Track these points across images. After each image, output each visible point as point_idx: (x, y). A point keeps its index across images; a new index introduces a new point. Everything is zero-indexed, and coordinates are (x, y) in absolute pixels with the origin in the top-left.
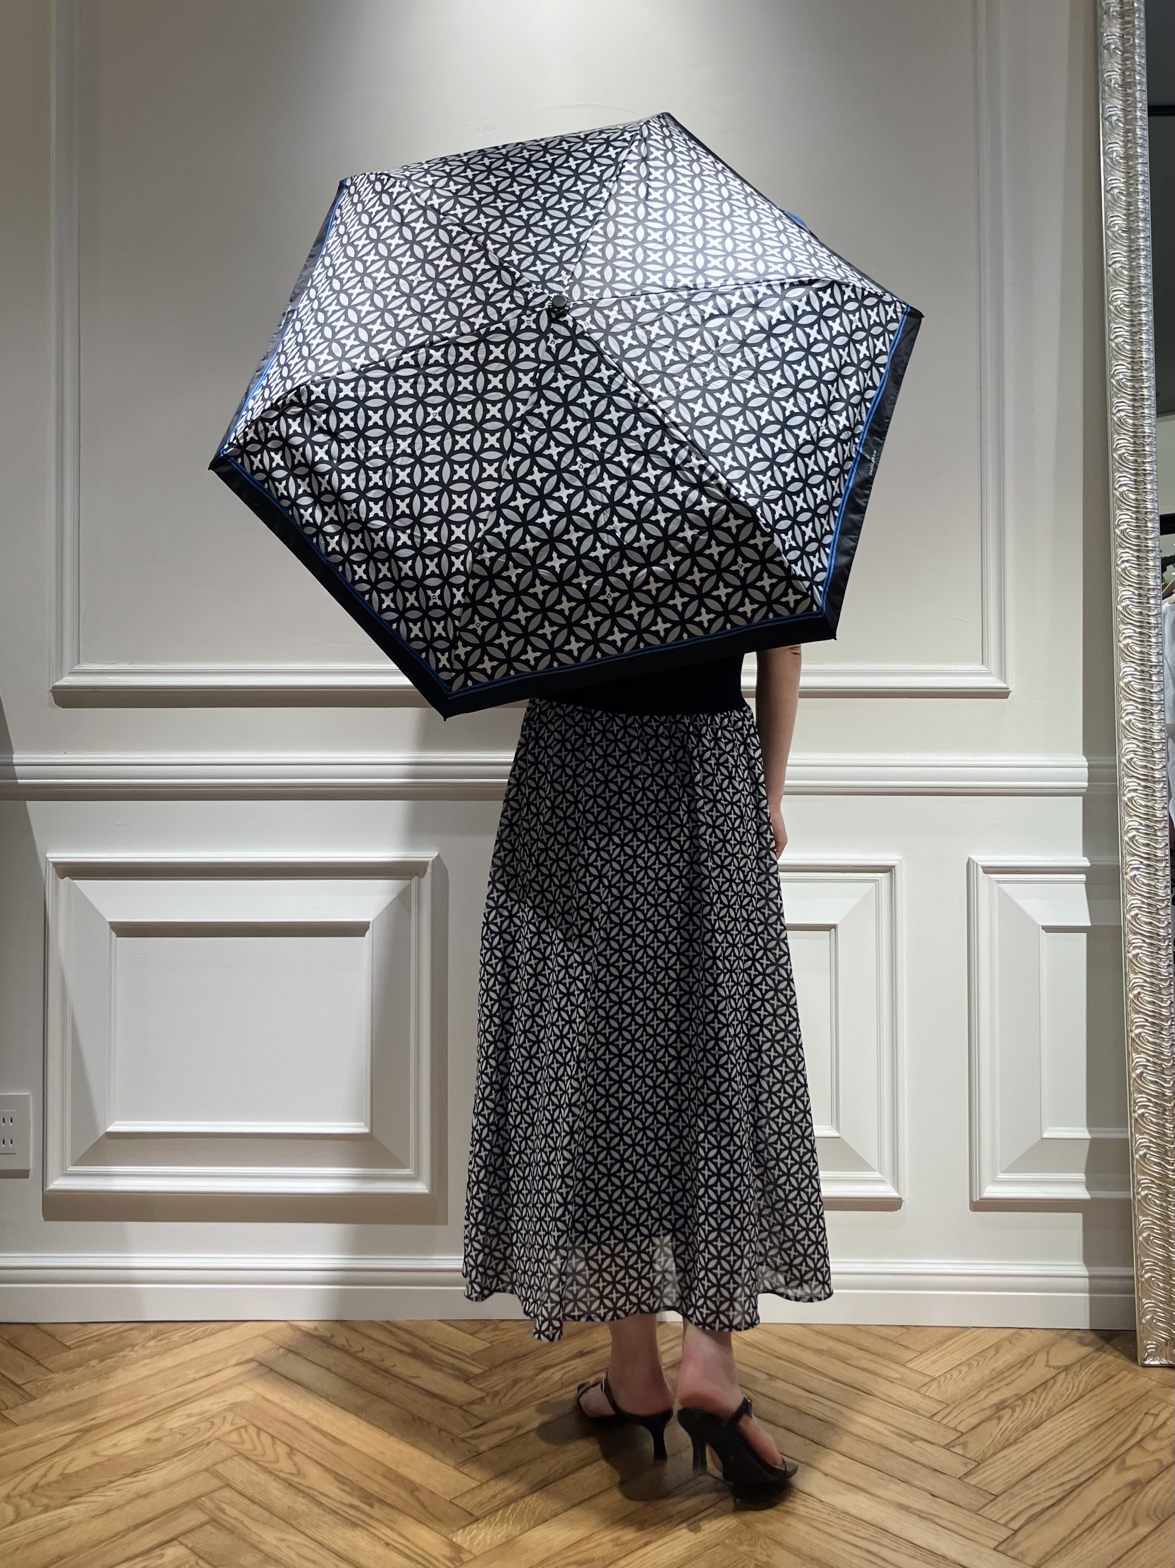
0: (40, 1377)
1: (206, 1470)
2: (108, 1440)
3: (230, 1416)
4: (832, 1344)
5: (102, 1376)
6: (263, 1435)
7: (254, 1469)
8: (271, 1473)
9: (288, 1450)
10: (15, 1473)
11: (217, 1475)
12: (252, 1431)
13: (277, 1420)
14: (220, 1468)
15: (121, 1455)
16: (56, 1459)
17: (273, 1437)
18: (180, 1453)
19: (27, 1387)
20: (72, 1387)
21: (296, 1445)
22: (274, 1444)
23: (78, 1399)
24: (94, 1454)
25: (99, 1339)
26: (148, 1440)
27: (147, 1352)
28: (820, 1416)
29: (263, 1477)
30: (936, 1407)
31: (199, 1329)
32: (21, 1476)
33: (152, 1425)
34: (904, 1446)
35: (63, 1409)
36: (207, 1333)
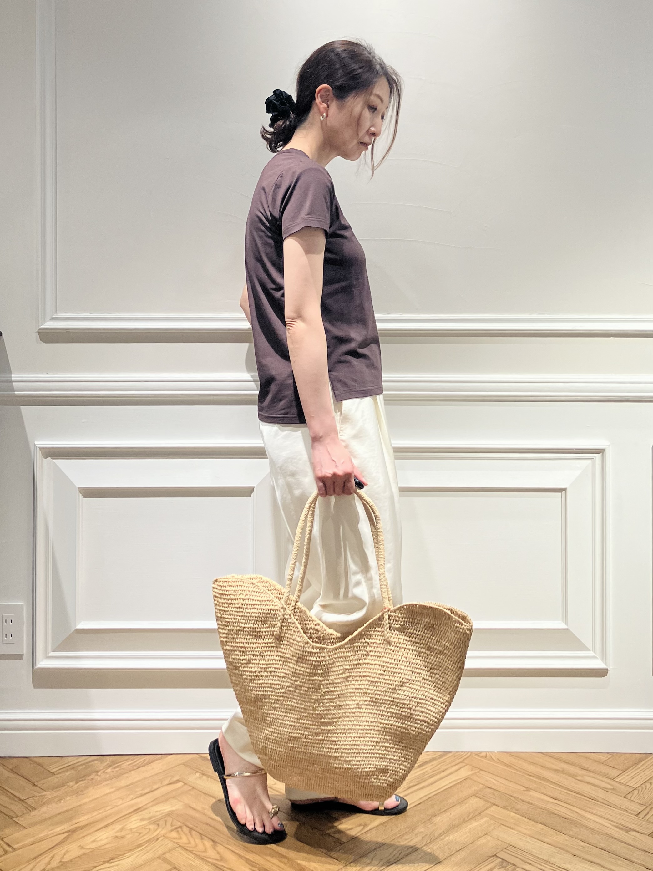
0: (36, 794)
1: (159, 858)
2: (88, 837)
3: (169, 819)
4: (565, 766)
5: (78, 792)
6: (194, 833)
7: (191, 857)
8: (202, 859)
9: (213, 844)
10: (29, 861)
11: (165, 860)
12: (185, 829)
13: (201, 822)
14: (167, 856)
15: (99, 848)
16: (55, 851)
17: (200, 834)
18: (139, 846)
19: (29, 801)
20: (60, 800)
21: (216, 839)
22: (202, 839)
23: (65, 809)
24: (81, 847)
25: (73, 767)
26: (116, 837)
27: (108, 776)
28: (564, 815)
29: (198, 862)
30: (639, 809)
31: (141, 759)
32: (33, 864)
33: (118, 826)
34: (622, 835)
35: (56, 816)
36: (145, 762)
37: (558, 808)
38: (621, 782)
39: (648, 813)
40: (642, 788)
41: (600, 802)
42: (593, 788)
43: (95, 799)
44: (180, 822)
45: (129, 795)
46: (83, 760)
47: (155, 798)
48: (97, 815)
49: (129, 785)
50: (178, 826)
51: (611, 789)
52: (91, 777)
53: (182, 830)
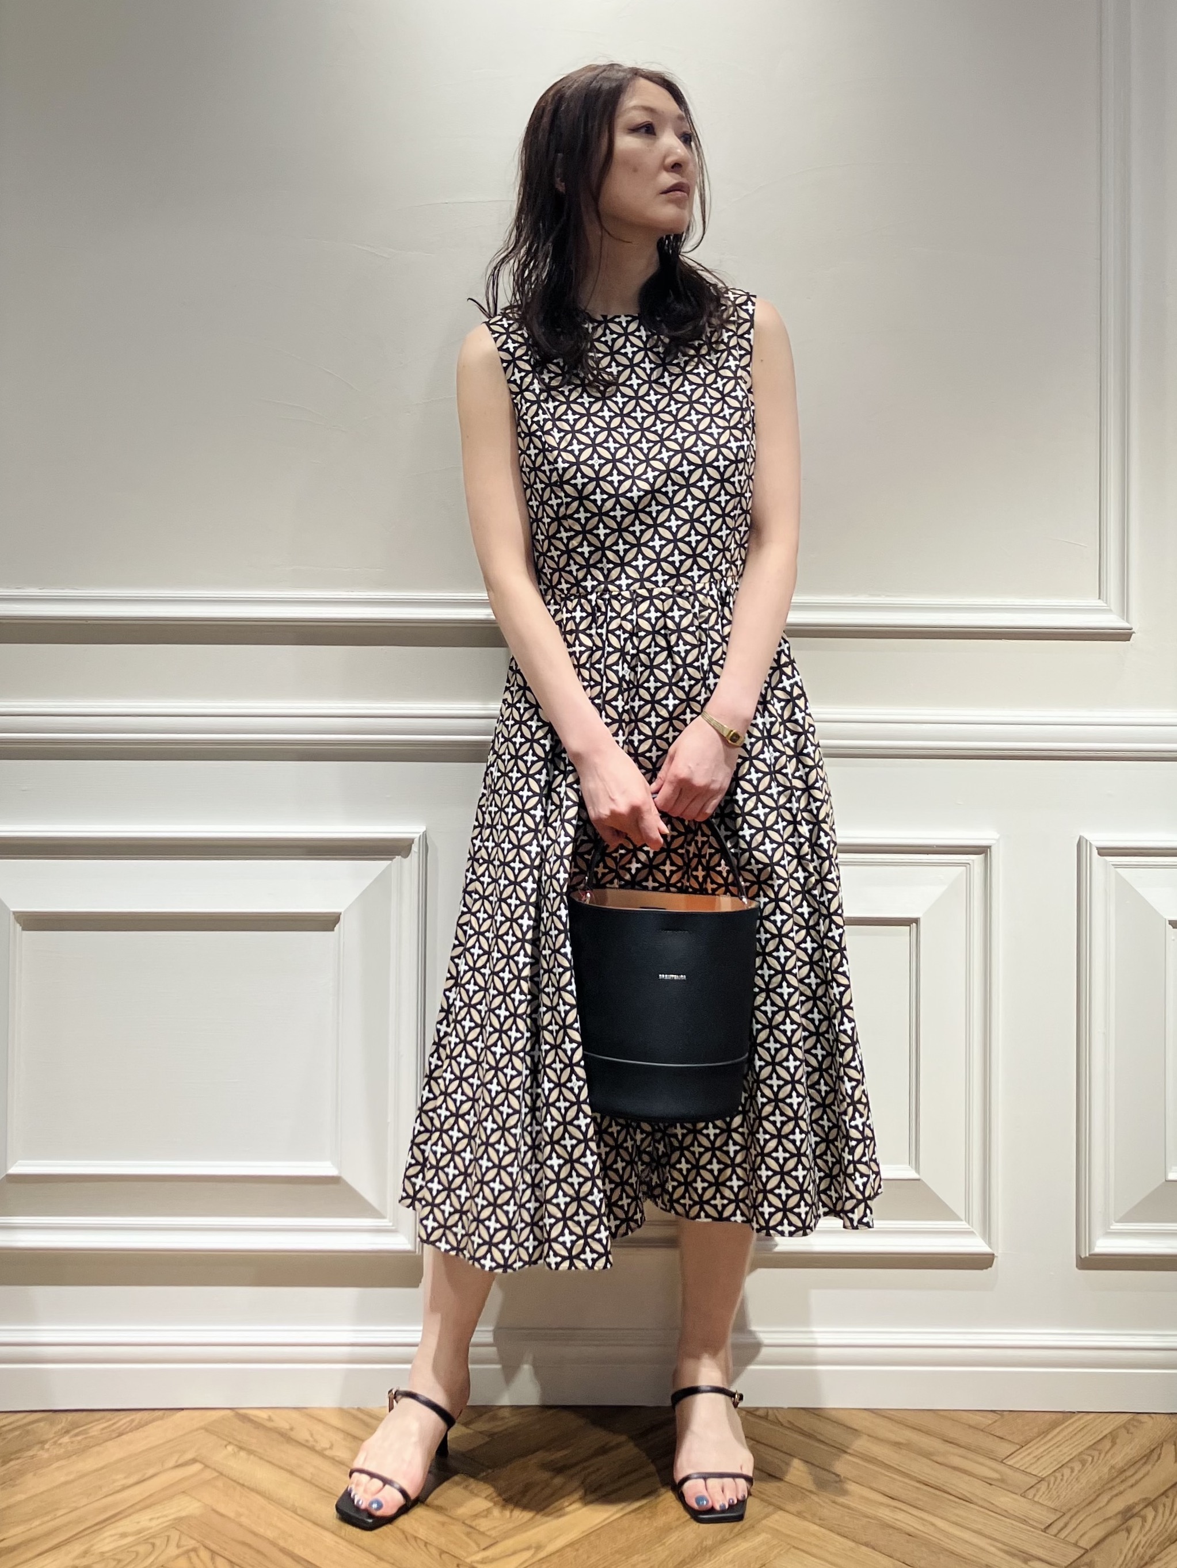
3: (175, 1535)
13: (233, 1539)
17: (231, 1562)
27: (62, 1450)
28: (911, 1530)
30: (1049, 1517)
31: (125, 1419)
33: (76, 1549)
36: (134, 1424)
37: (900, 1516)
38: (1017, 1466)
39: (1066, 1525)
40: (1055, 1480)
41: (976, 1504)
42: (967, 1478)
43: (36, 1495)
44: (194, 1539)
45: (100, 1487)
46: (18, 1421)
47: (148, 1494)
48: (40, 1525)
49: (102, 1468)
50: (190, 1547)
51: (998, 1480)
52: (30, 1453)
53: (198, 1556)
